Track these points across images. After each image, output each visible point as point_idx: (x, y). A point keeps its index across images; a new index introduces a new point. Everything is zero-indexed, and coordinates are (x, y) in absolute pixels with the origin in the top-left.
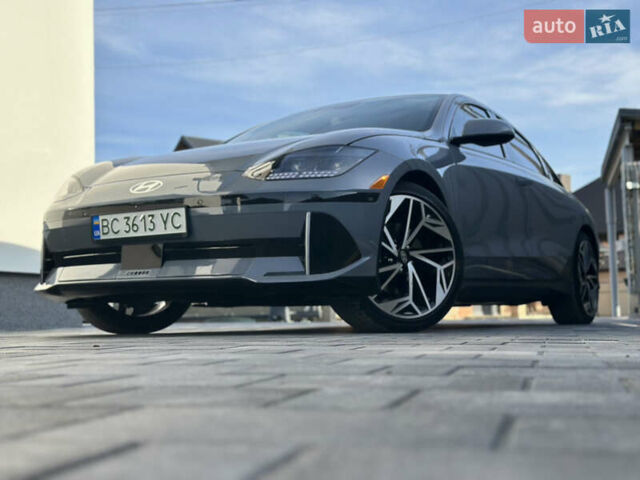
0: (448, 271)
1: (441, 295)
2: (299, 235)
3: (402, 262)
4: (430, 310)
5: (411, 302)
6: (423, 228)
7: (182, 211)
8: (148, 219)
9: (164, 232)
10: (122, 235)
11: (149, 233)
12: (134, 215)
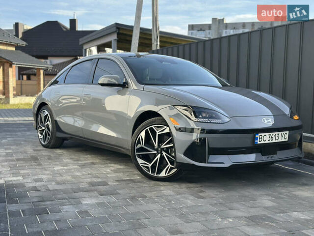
7: (288, 132)
8: (277, 135)
9: (281, 141)
10: (267, 142)
11: (276, 141)
12: (272, 133)
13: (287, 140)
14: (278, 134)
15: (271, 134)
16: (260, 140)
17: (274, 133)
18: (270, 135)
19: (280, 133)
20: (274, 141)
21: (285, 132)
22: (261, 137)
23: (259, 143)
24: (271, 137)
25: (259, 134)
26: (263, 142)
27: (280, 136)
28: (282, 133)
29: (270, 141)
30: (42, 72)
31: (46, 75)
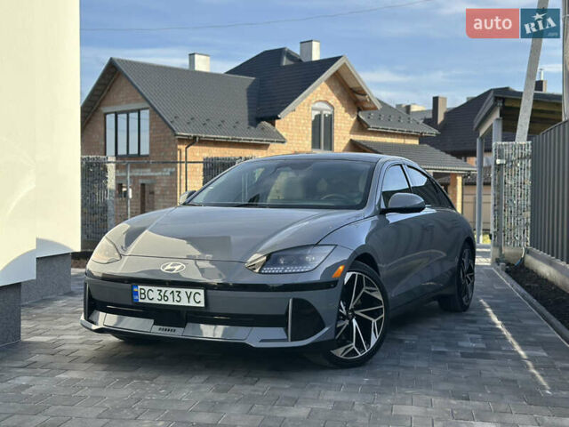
0: (379, 323)
1: (374, 340)
2: (284, 313)
3: (348, 319)
4: (367, 351)
5: (354, 347)
6: (364, 293)
7: (202, 292)
8: (176, 294)
9: (187, 304)
10: (155, 301)
11: (176, 303)
12: (166, 289)
13: (202, 305)
14: (179, 292)
15: (164, 289)
16: (143, 296)
17: (170, 290)
18: (161, 291)
19: (183, 291)
20: (170, 302)
21: (194, 291)
22: (143, 291)
23: (140, 301)
24: (162, 294)
25: (140, 287)
26: (147, 301)
27: (183, 295)
28: (189, 291)
29: (163, 302)
30: (459, 179)
31: (466, 184)
